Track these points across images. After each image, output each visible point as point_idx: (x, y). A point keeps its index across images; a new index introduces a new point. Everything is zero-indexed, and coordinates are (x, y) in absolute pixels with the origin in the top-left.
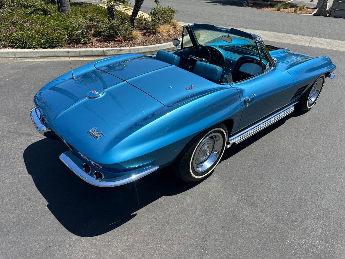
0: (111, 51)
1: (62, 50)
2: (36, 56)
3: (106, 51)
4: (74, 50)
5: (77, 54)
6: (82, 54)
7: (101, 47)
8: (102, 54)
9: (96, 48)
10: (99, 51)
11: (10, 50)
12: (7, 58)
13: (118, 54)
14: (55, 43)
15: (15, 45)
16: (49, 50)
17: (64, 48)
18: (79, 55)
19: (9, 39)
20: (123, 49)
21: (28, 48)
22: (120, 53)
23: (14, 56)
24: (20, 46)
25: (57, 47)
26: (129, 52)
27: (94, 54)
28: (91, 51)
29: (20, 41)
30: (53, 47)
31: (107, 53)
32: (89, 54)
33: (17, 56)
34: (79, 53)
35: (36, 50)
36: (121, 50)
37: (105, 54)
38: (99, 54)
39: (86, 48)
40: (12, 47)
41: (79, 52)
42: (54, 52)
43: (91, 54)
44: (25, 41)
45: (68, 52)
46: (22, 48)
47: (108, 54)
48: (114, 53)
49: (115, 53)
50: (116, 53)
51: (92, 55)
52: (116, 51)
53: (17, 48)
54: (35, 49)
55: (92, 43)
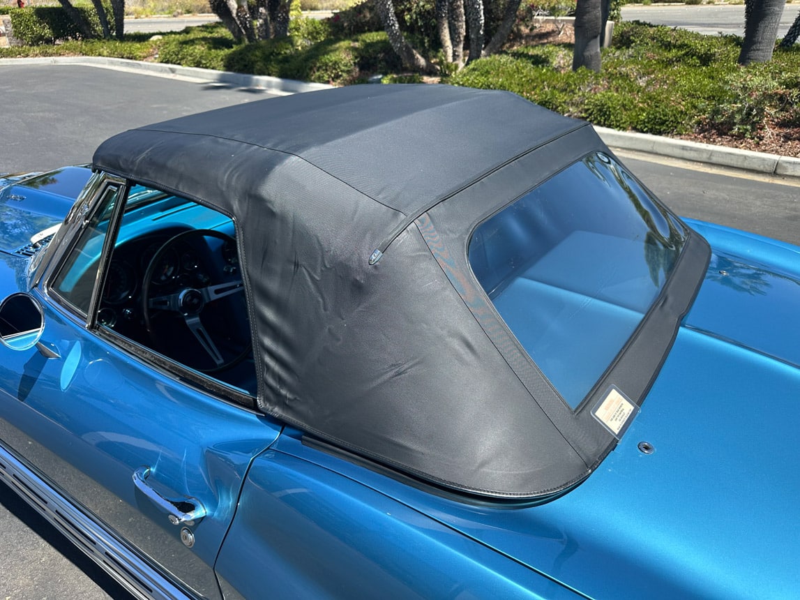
1: (677, 141)
3: (785, 165)
4: (704, 146)
5: (704, 157)
6: (714, 159)
7: (777, 152)
8: (771, 169)
9: (764, 151)
10: (764, 160)
14: (667, 125)
15: (588, 117)
16: (649, 137)
17: (681, 139)
18: (707, 160)
21: (609, 126)
24: (596, 119)
25: (668, 133)
27: (746, 165)
28: (742, 155)
29: (600, 110)
30: (659, 133)
31: (785, 169)
32: (734, 163)
34: (711, 155)
35: (621, 133)
37: (779, 171)
38: (761, 168)
39: (737, 147)
41: (712, 153)
42: (654, 142)
43: (739, 164)
44: (610, 112)
45: (684, 148)
47: (787, 173)
51: (742, 167)
54: (619, 130)
55: (761, 138)
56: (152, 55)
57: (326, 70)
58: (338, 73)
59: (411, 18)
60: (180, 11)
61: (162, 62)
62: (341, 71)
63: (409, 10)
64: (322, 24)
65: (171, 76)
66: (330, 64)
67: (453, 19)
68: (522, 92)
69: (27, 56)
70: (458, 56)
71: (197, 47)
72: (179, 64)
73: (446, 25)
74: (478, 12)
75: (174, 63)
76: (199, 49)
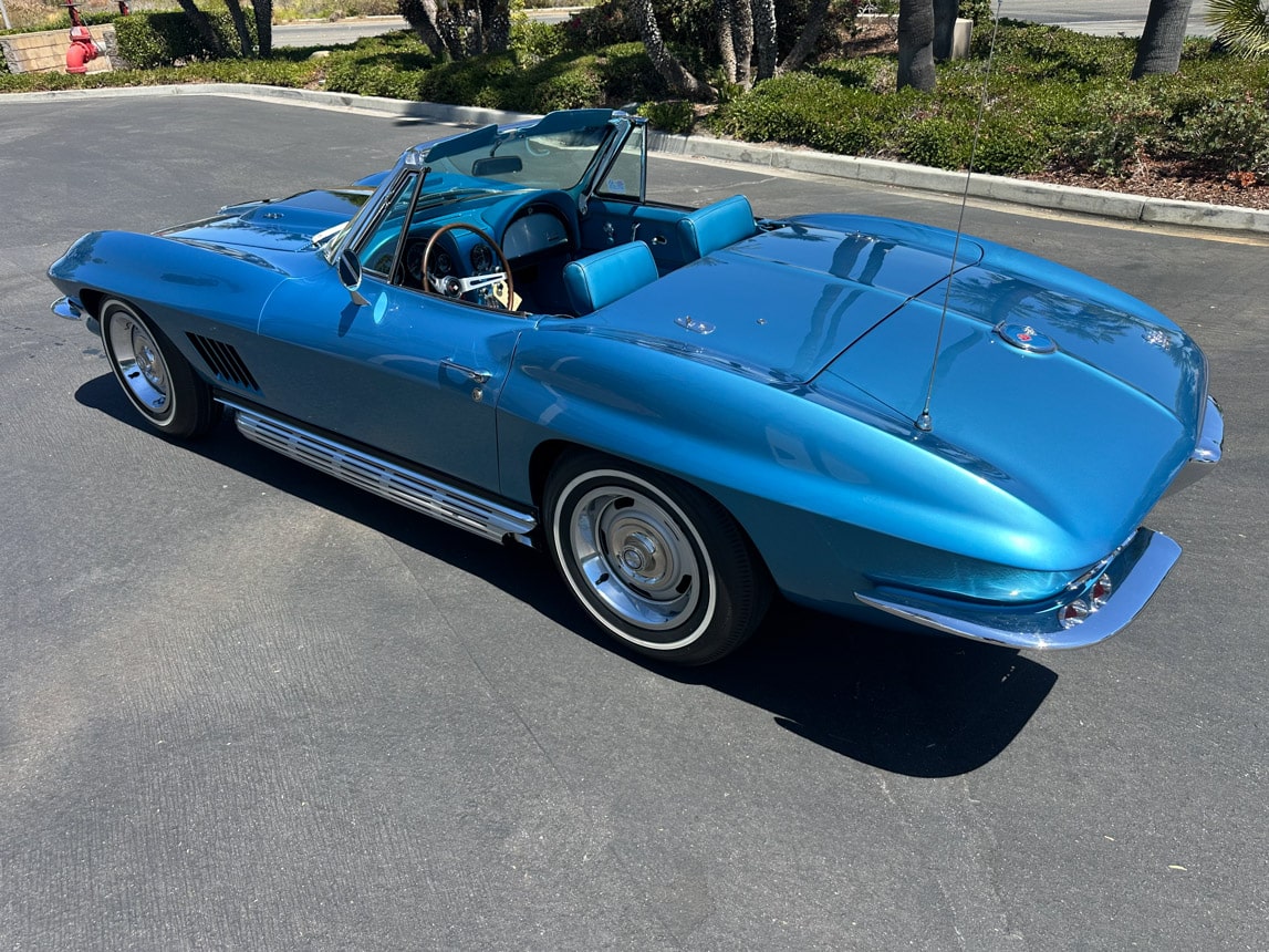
0: (1170, 210)
1: (1022, 182)
2: (941, 188)
3: (1153, 208)
4: (1054, 187)
5: (1053, 202)
6: (1067, 204)
7: (1147, 193)
8: (1135, 214)
9: (1131, 192)
10: (1127, 202)
11: (894, 164)
12: (875, 182)
13: (1194, 223)
14: (1010, 161)
15: (909, 154)
16: (986, 177)
17: (1027, 179)
18: (1058, 206)
19: (903, 135)
20: (1221, 211)
21: (936, 165)
22: (1205, 222)
23: (891, 181)
25: (1012, 172)
26: (1243, 226)
27: (1105, 210)
28: (1100, 197)
29: (924, 144)
30: (1000, 173)
31: (1154, 213)
32: (1090, 208)
33: (896, 182)
34: (1062, 199)
35: (950, 173)
36: (1211, 213)
37: (1145, 217)
38: (1124, 213)
39: (1096, 188)
40: (901, 157)
41: (1063, 195)
42: (991, 184)
43: (1096, 209)
44: (937, 145)
45: (1028, 190)
46: (923, 162)
47: (1156, 219)
48: (1179, 220)
49: (1185, 217)
50: (1187, 221)
51: (1099, 212)
52: (1193, 213)
53: (912, 160)
55: (1128, 176)
56: (315, 80)
57: (562, 97)
58: (578, 101)
59: (681, 22)
60: (340, 12)
61: (330, 90)
62: (582, 98)
63: (679, 10)
64: (556, 32)
65: (345, 109)
66: (567, 89)
67: (737, 23)
68: (825, 122)
69: (139, 83)
70: (744, 74)
71: (381, 67)
72: (355, 92)
73: (728, 31)
74: (768, 14)
75: (349, 92)
76: (384, 71)
